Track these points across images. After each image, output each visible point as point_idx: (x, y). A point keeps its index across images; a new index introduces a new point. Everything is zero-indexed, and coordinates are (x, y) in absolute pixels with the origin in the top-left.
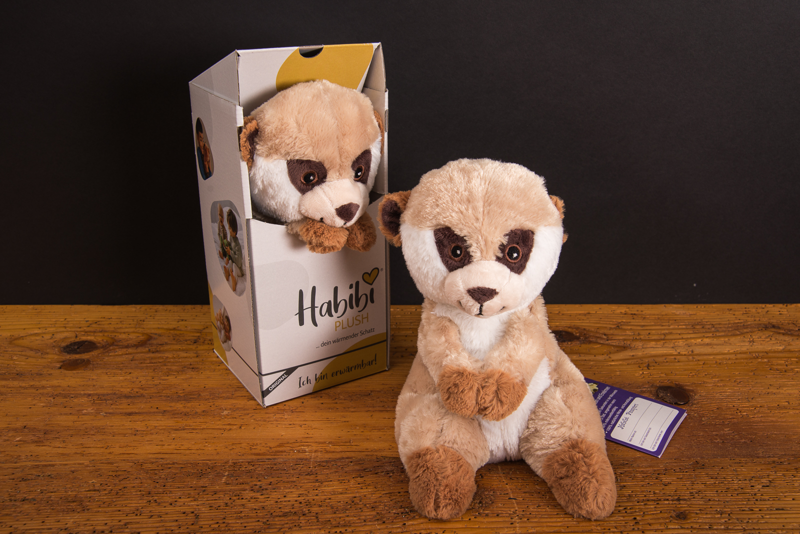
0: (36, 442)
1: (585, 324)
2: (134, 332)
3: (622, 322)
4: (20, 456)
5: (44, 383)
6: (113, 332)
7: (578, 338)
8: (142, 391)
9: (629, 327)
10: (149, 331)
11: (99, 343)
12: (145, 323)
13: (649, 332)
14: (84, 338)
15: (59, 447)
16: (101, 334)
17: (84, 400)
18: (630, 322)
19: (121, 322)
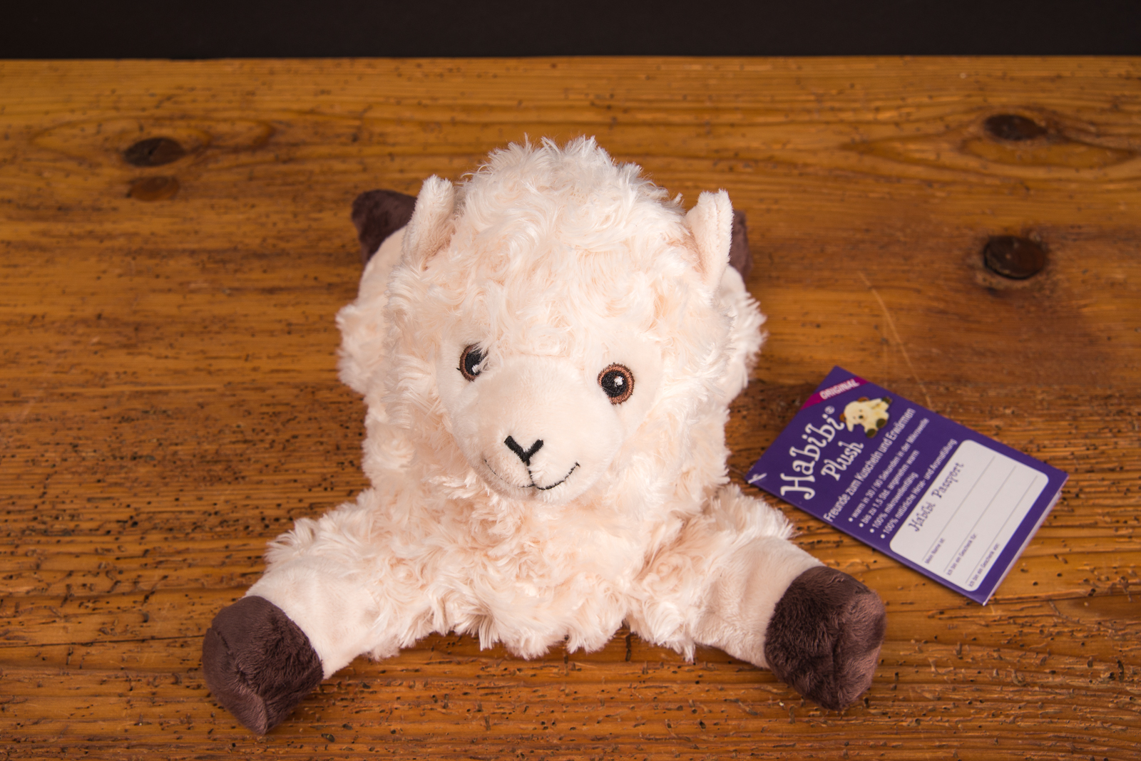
0: (125, 346)
1: (1057, 100)
2: (241, 119)
4: (106, 373)
5: (108, 227)
6: (205, 118)
7: (1042, 132)
8: (282, 245)
9: (1137, 108)
10: (266, 117)
11: (185, 142)
12: (256, 97)
14: (156, 132)
15: (166, 357)
16: (183, 123)
17: (186, 262)
18: (1136, 96)
19: (214, 96)
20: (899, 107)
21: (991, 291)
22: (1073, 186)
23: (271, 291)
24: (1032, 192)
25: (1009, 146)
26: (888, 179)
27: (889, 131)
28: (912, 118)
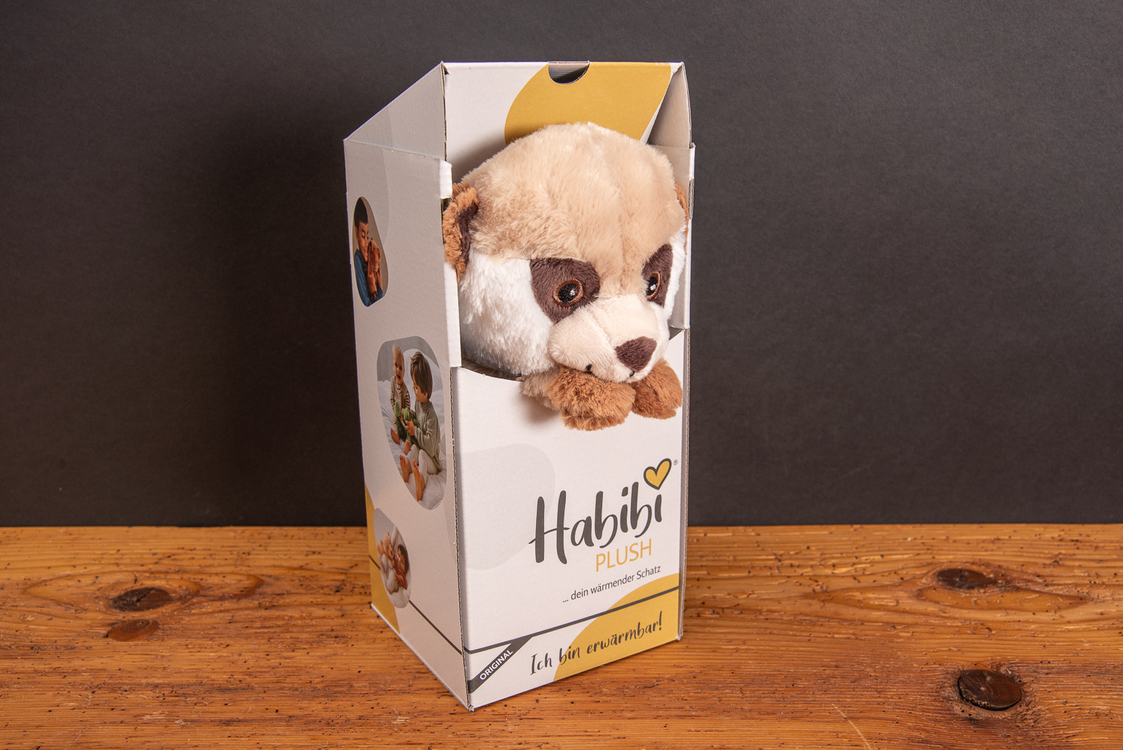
1: (1003, 557)
3: (1060, 554)
5: (77, 663)
6: (198, 573)
7: (994, 582)
8: (249, 679)
9: (1077, 564)
10: (256, 572)
11: (175, 592)
12: (250, 557)
13: (1114, 571)
14: (149, 583)
16: (177, 577)
17: (147, 695)
18: (1074, 555)
19: (211, 555)
20: (854, 564)
21: (971, 720)
22: (1033, 626)
23: (228, 723)
24: (993, 632)
25: (963, 594)
26: (852, 622)
27: (850, 583)
28: (867, 573)
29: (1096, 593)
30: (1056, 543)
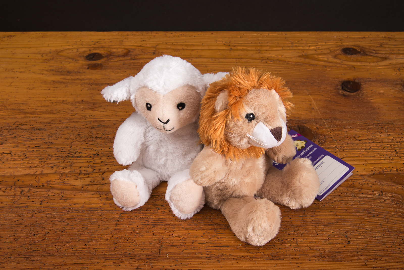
0: (91, 109)
1: (363, 44)
2: (119, 48)
3: (383, 43)
4: (86, 116)
5: (83, 77)
6: (109, 48)
7: (359, 52)
9: (387, 46)
10: (127, 47)
11: (104, 54)
12: (123, 42)
13: (398, 49)
14: (94, 51)
15: (103, 112)
16: (103, 49)
18: (388, 43)
19: (111, 42)
20: (316, 46)
21: (344, 95)
22: (368, 67)
24: (356, 69)
25: (349, 56)
26: (313, 65)
27: (313, 52)
28: (320, 49)
29: (391, 56)
30: (383, 39)
